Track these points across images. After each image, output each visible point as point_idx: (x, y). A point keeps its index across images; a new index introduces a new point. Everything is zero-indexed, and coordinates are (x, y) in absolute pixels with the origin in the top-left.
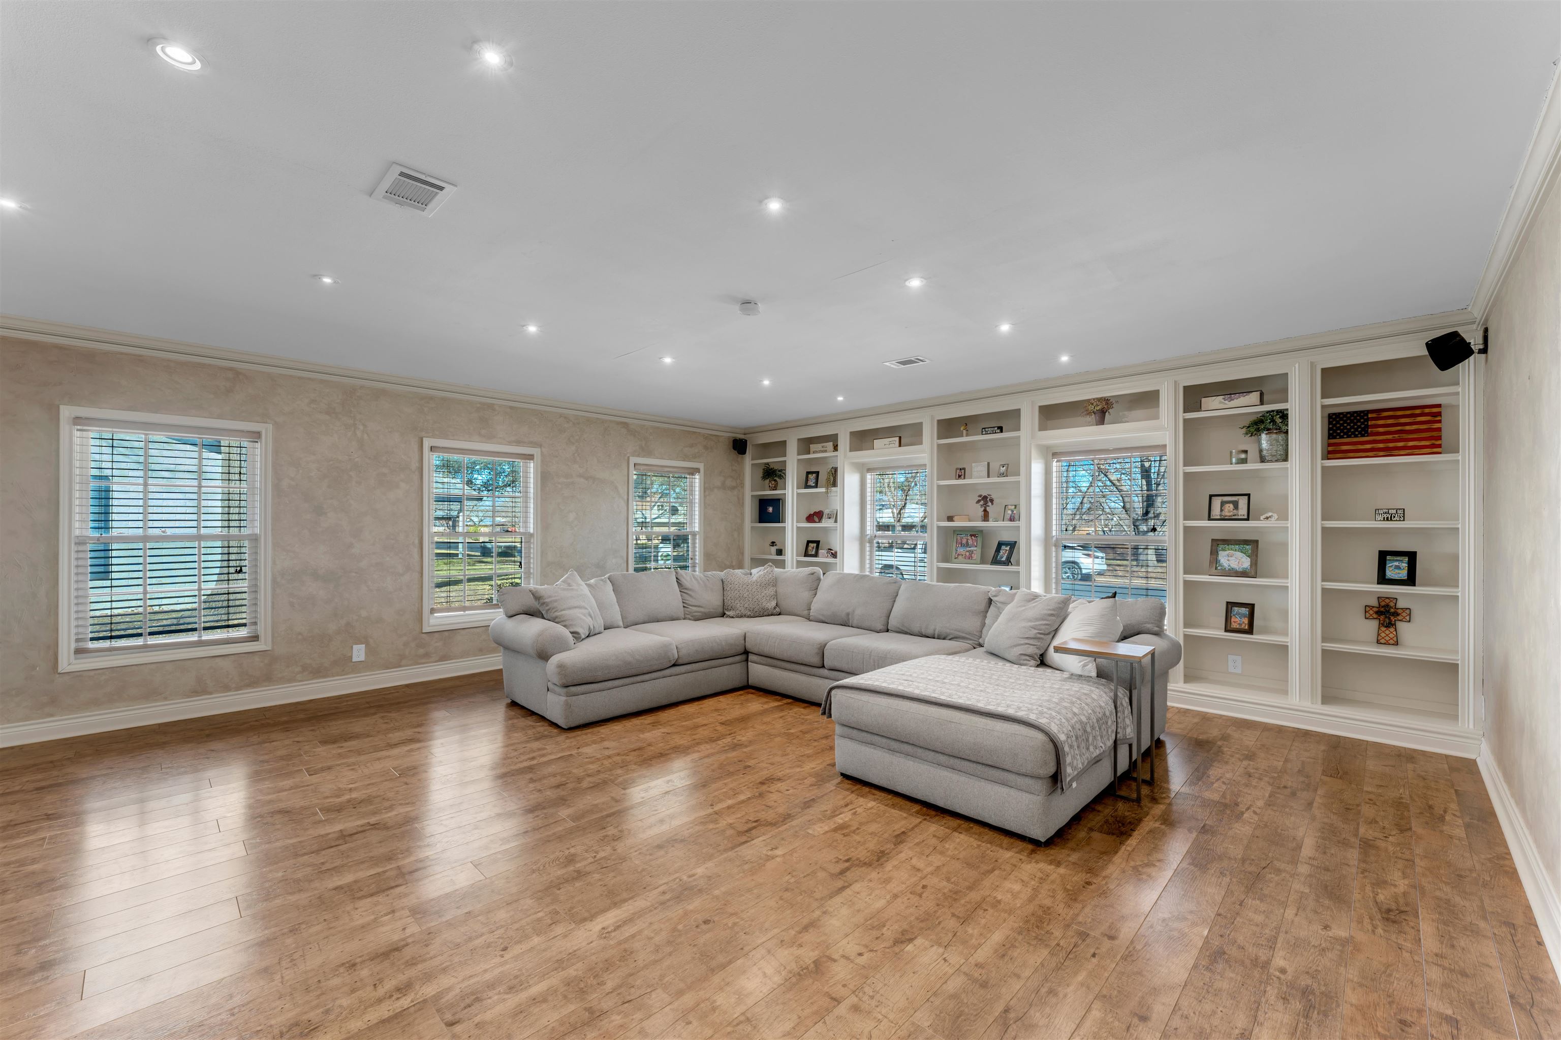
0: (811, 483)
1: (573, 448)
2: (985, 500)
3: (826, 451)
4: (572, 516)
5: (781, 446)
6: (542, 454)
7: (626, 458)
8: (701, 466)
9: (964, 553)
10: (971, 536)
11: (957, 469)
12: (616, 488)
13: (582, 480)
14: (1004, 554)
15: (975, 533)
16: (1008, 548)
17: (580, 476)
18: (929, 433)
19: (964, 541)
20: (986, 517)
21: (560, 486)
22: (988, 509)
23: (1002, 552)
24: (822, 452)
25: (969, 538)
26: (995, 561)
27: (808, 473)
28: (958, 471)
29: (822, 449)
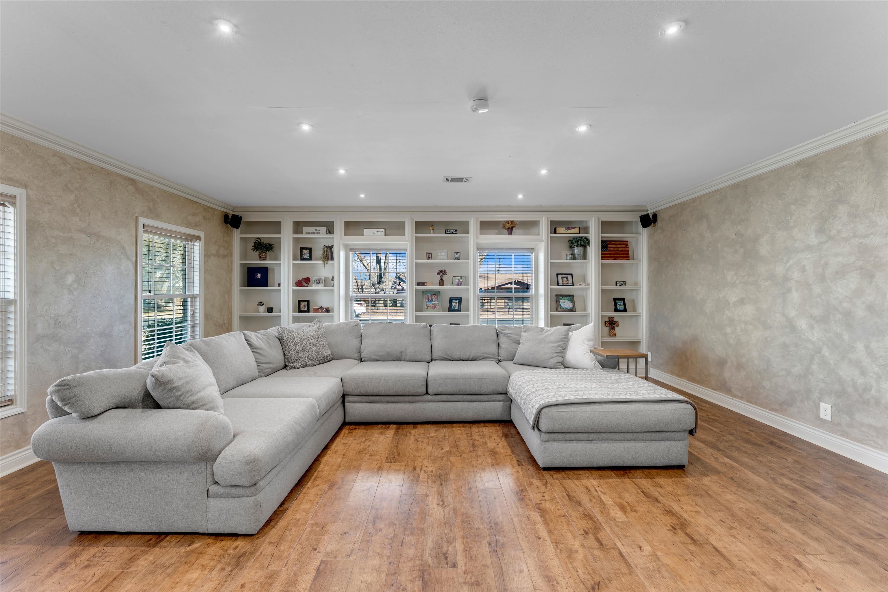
0: (306, 256)
1: (72, 197)
2: (442, 273)
3: (319, 233)
4: (70, 279)
5: (276, 226)
6: (28, 198)
7: (134, 218)
8: (202, 234)
9: (431, 305)
10: (434, 295)
11: (427, 253)
12: (123, 248)
13: (83, 236)
14: (455, 304)
15: (436, 294)
16: (457, 301)
17: (82, 231)
18: (409, 229)
19: (430, 298)
20: (442, 283)
21: (53, 241)
22: (443, 278)
23: (454, 305)
24: (315, 233)
25: (433, 296)
26: (451, 310)
27: (302, 249)
28: (428, 254)
29: (316, 231)
